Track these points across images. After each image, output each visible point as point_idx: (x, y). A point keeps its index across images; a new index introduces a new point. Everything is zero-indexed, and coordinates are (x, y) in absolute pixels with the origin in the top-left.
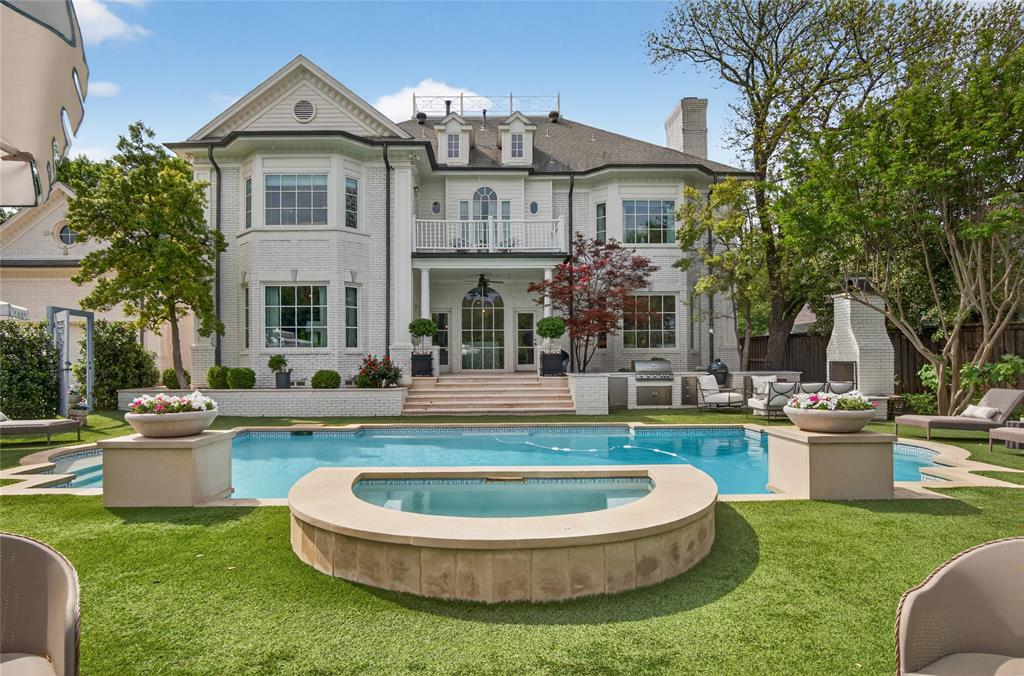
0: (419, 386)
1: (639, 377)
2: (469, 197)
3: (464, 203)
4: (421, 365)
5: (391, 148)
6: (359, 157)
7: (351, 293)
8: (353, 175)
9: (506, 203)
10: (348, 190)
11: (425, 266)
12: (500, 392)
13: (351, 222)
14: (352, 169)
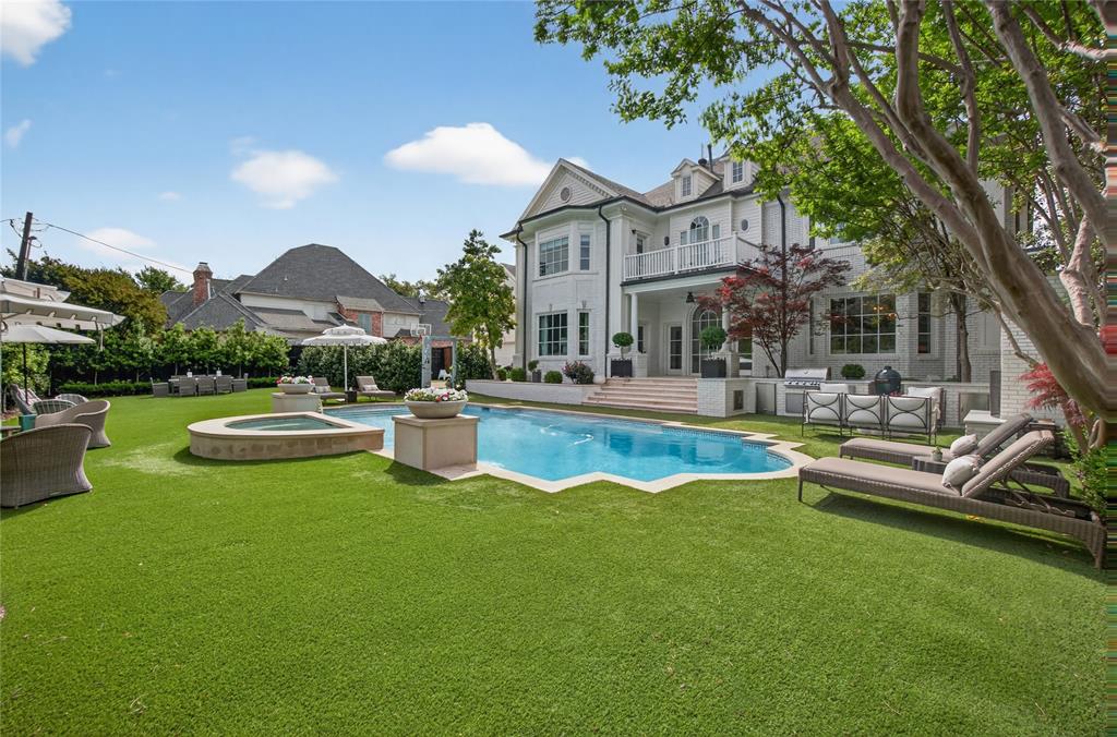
0: (613, 384)
1: (787, 383)
2: (688, 227)
3: (684, 233)
4: (622, 369)
5: (604, 207)
6: (590, 218)
7: (583, 318)
8: (585, 232)
9: (716, 227)
10: (582, 243)
11: (633, 291)
12: (660, 392)
13: (585, 265)
14: (585, 227)
